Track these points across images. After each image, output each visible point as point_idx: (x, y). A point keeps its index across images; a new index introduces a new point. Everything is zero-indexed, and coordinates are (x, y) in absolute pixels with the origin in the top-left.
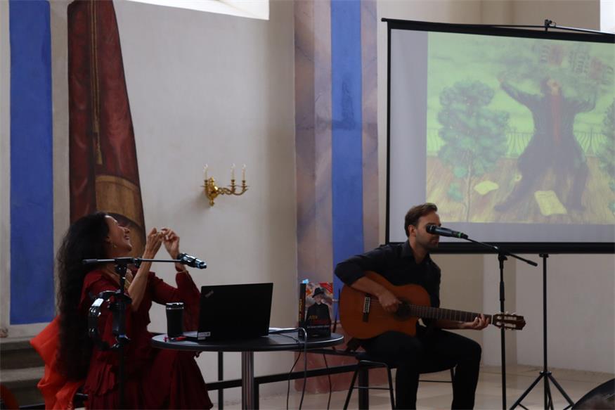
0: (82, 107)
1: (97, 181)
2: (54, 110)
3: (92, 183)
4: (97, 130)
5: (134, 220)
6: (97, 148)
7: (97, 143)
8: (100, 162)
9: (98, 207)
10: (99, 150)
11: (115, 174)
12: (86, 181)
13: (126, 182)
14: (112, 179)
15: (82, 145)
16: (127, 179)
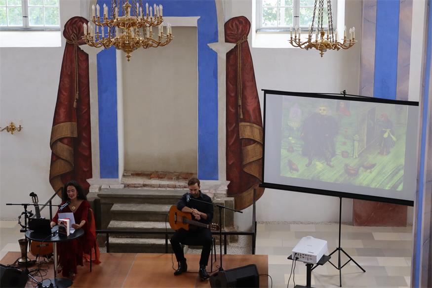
0: (233, 95)
1: (240, 125)
2: (219, 96)
3: (237, 126)
4: (241, 104)
5: (259, 141)
6: (240, 111)
7: (240, 109)
8: (242, 117)
9: (240, 135)
10: (241, 112)
11: (250, 122)
12: (234, 125)
13: (255, 125)
14: (248, 124)
15: (233, 111)
16: (256, 124)
